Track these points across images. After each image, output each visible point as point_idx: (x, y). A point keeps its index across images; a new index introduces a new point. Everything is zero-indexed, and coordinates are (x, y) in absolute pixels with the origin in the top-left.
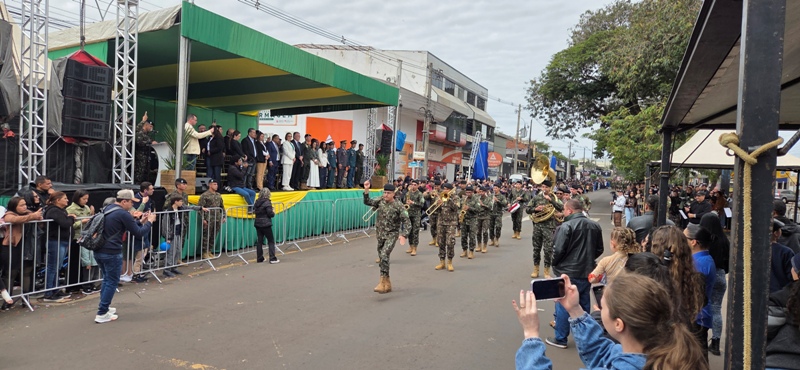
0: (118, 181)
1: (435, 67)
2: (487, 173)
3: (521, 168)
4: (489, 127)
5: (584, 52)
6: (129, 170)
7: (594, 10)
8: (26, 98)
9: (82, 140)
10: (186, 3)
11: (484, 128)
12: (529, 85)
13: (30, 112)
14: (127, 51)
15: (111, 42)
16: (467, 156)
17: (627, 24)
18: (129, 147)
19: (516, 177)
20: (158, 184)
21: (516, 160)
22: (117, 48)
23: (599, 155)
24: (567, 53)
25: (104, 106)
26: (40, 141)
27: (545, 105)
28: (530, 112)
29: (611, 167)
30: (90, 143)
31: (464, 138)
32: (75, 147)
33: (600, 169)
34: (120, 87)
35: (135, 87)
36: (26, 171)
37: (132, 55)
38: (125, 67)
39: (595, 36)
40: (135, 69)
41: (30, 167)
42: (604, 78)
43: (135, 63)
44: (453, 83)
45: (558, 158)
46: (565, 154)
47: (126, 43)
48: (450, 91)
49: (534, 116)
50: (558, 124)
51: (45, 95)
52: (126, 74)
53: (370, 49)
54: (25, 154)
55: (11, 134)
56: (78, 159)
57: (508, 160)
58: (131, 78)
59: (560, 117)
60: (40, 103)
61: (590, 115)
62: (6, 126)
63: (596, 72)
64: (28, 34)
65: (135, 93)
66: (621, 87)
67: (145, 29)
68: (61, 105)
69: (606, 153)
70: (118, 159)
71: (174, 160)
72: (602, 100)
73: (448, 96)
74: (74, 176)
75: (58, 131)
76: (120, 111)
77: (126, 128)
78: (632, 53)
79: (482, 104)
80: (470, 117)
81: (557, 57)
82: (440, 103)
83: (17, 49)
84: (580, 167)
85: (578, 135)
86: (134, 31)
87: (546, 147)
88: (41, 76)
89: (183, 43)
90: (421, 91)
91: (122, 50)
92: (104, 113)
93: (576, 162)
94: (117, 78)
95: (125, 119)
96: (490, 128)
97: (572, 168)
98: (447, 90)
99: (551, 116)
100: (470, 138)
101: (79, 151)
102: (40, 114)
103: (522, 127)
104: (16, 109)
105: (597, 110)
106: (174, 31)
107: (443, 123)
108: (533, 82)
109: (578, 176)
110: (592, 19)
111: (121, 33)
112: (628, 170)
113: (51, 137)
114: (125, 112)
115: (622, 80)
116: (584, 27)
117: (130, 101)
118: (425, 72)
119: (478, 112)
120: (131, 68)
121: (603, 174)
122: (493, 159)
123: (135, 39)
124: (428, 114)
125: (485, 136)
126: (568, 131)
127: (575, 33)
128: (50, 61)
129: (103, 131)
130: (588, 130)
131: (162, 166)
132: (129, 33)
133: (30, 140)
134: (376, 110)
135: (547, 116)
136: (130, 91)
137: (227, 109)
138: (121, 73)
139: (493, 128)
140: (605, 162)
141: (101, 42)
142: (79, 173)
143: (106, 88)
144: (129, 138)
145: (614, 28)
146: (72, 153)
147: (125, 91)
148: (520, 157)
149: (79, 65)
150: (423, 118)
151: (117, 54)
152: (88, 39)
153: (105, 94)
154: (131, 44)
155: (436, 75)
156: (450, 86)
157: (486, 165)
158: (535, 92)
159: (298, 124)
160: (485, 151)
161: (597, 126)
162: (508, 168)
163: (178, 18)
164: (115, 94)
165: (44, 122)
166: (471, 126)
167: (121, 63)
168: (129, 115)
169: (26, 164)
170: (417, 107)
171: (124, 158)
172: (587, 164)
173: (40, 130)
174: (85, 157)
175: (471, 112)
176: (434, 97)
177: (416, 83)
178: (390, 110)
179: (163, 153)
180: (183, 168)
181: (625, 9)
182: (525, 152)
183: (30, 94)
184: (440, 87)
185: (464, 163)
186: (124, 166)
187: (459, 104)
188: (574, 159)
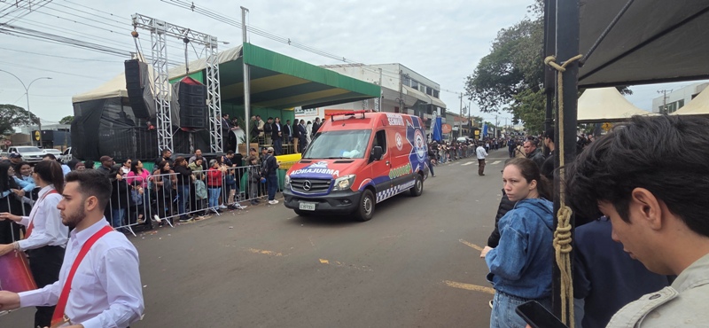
0: (214, 151)
1: (404, 73)
2: (443, 137)
3: (464, 134)
4: (442, 108)
5: (501, 55)
6: (220, 145)
7: (507, 28)
8: (159, 106)
9: (192, 128)
10: (245, 43)
11: (439, 109)
12: (467, 80)
13: (162, 114)
14: (213, 75)
15: (204, 71)
16: (428, 127)
17: (529, 35)
18: (219, 131)
19: (462, 139)
20: (237, 152)
21: (461, 129)
22: (207, 74)
23: (516, 122)
24: (490, 57)
25: (203, 108)
26: (168, 130)
27: (477, 92)
28: (468, 97)
29: (524, 130)
30: (197, 130)
31: (426, 116)
32: (189, 133)
33: (516, 131)
34: (211, 96)
35: (219, 96)
36: (162, 147)
37: (216, 77)
38: (213, 84)
39: (508, 45)
40: (219, 85)
41: (164, 146)
42: (516, 71)
43: (218, 82)
44: (417, 82)
45: (488, 126)
46: (494, 123)
47: (212, 71)
48: (416, 88)
49: (470, 99)
50: (486, 104)
51: (169, 104)
52: (214, 89)
53: (362, 65)
54: (161, 138)
55: (152, 127)
56: (190, 140)
57: (456, 129)
58: (217, 91)
59: (488, 98)
60: (167, 108)
61: (508, 96)
62: (149, 123)
63: (509, 67)
64: (157, 69)
65: (219, 99)
66: (527, 75)
67: (223, 61)
68: (178, 108)
69: (520, 120)
70: (213, 138)
71: (245, 137)
72: (515, 86)
73: (414, 91)
74: (189, 150)
75: (178, 125)
76: (212, 110)
77: (217, 120)
78: (532, 53)
79: (436, 94)
80: (429, 103)
81: (484, 60)
82: (409, 96)
83: (151, 78)
84: (504, 131)
85: (500, 110)
86: (217, 63)
87: (481, 120)
88: (166, 93)
89: (245, 67)
90: (397, 88)
91: (210, 75)
92: (203, 112)
93: (501, 129)
94: (208, 91)
95: (215, 115)
96: (443, 110)
97: (499, 132)
98: (413, 87)
99: (482, 99)
100: (430, 116)
101: (191, 135)
102: (168, 115)
103: (463, 107)
104: (154, 113)
105: (512, 93)
106: (239, 61)
107: (412, 108)
108: (469, 78)
109: (503, 136)
110: (506, 34)
111: (209, 65)
112: (533, 128)
113: (174, 128)
114: (215, 111)
115: (528, 70)
116: (500, 40)
117: (217, 104)
118: (398, 76)
119: (434, 99)
120: (216, 85)
121: (519, 134)
122: (445, 129)
123: (217, 68)
124: (401, 102)
125: (439, 114)
126: (494, 107)
127: (494, 44)
128: (170, 85)
129: (203, 123)
130: (507, 106)
131: (239, 142)
132: (214, 65)
133: (163, 130)
134: (367, 101)
135: (479, 99)
136: (217, 99)
137: (275, 108)
138: (211, 88)
139: (444, 109)
140: (520, 126)
141: (198, 72)
142: (192, 148)
143: (202, 97)
144: (218, 126)
145: (520, 38)
146: (187, 137)
147: (214, 99)
148: (463, 126)
149: (187, 85)
150: (398, 105)
151: (208, 77)
152: (190, 71)
153: (202, 101)
154: (215, 71)
155: (405, 78)
156: (415, 84)
157: (441, 132)
158: (470, 84)
159: (320, 113)
160: (439, 124)
161: (512, 102)
162: (456, 134)
163: (241, 53)
164: (208, 101)
165: (170, 119)
166: (430, 108)
167: (210, 82)
168: (218, 113)
169: (162, 144)
170: (394, 98)
171: (216, 138)
172: (510, 129)
173: (168, 124)
174: (194, 139)
175: (430, 100)
176: (405, 92)
177: (392, 83)
178: (376, 100)
179: (239, 134)
180: (251, 141)
181: (527, 25)
182: (466, 123)
183: (161, 103)
184: (408, 85)
185: (427, 132)
186: (217, 143)
187: (421, 95)
188: (500, 126)
